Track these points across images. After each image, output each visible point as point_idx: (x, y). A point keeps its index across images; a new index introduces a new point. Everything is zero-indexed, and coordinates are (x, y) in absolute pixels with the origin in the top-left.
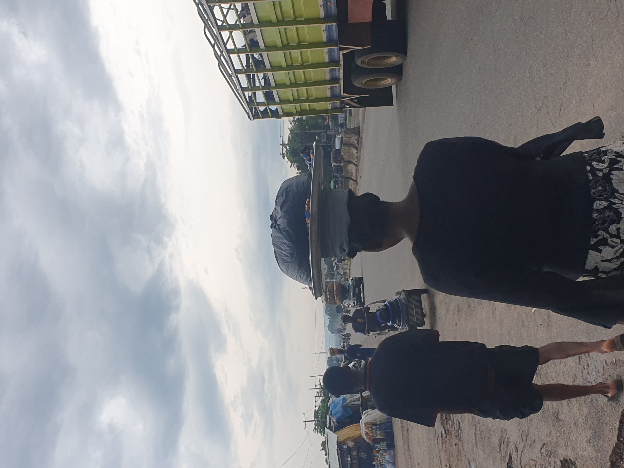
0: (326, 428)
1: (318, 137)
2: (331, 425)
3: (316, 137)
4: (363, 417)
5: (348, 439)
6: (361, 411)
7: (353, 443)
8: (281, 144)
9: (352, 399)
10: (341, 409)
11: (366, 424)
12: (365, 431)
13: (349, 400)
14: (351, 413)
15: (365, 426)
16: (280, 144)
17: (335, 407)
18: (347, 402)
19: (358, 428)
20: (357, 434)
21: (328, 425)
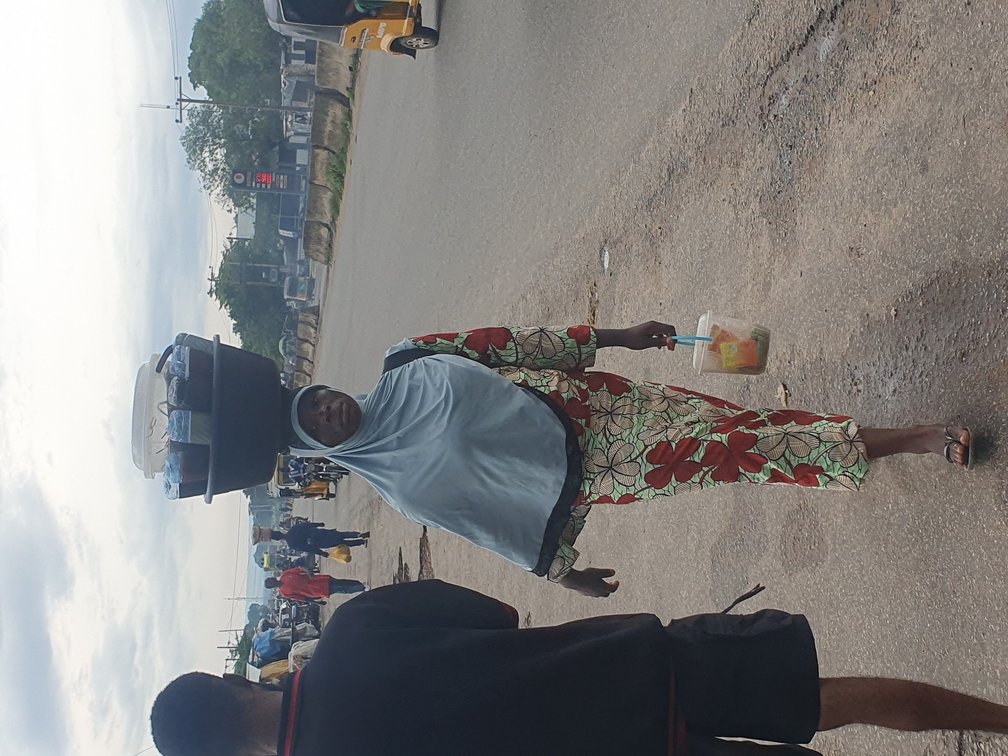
0: (247, 664)
1: (266, 275)
2: (255, 661)
3: (264, 274)
4: (293, 649)
5: (273, 675)
6: (290, 644)
7: (279, 681)
8: (210, 278)
9: (282, 633)
10: (268, 644)
11: (295, 657)
12: (293, 665)
13: (279, 634)
14: (279, 650)
15: (294, 659)
16: (208, 279)
17: (260, 642)
18: (276, 636)
19: (286, 664)
20: (284, 670)
21: (250, 660)
